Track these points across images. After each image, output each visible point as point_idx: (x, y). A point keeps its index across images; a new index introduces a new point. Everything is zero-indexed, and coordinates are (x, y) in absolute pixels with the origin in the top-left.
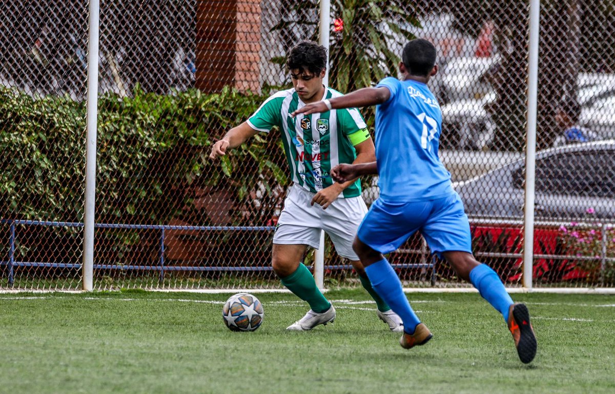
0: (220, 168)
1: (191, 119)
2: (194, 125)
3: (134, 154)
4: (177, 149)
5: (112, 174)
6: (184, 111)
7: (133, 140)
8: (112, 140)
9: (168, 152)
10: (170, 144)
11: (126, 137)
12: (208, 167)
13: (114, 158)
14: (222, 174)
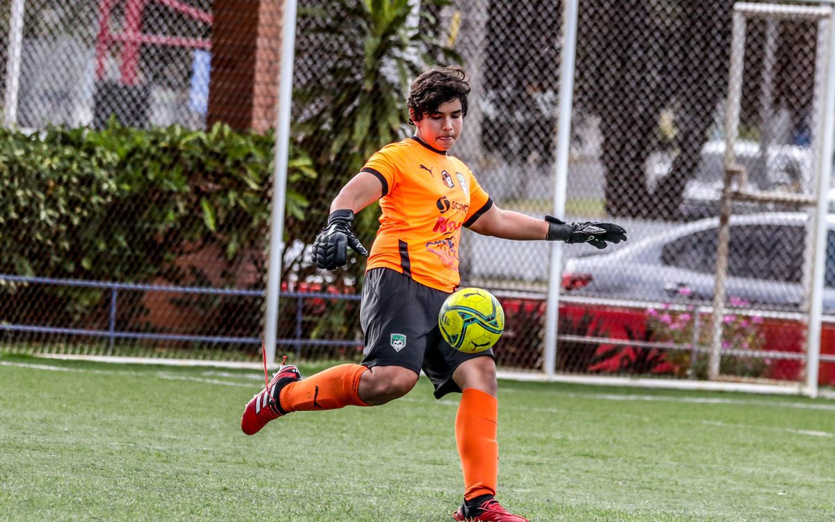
0: (202, 221)
1: (166, 160)
2: (171, 166)
3: (88, 197)
4: (146, 193)
5: (59, 221)
6: (159, 149)
7: (87, 180)
8: (60, 179)
9: (133, 197)
10: (136, 188)
11: (78, 177)
12: (187, 217)
13: (62, 202)
14: (206, 227)
